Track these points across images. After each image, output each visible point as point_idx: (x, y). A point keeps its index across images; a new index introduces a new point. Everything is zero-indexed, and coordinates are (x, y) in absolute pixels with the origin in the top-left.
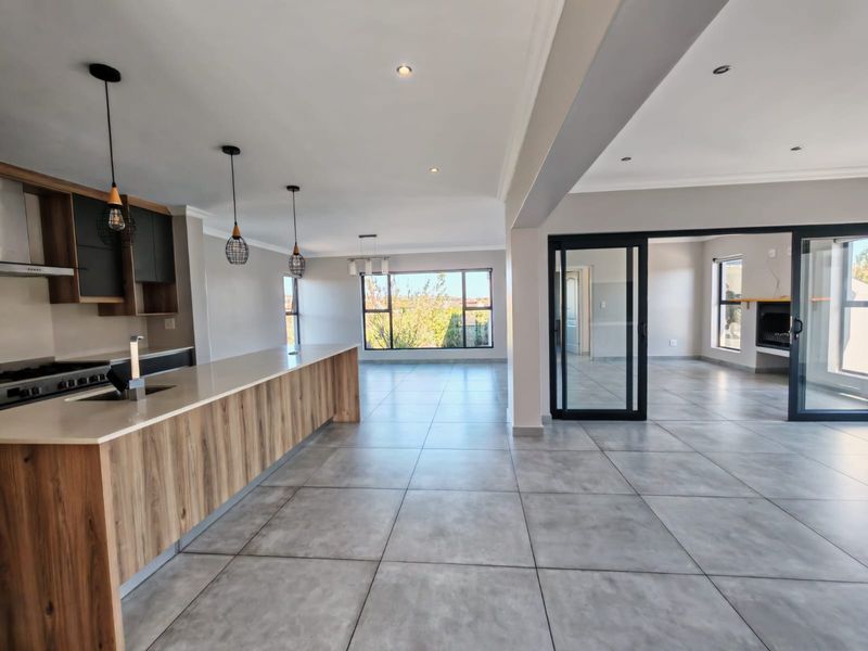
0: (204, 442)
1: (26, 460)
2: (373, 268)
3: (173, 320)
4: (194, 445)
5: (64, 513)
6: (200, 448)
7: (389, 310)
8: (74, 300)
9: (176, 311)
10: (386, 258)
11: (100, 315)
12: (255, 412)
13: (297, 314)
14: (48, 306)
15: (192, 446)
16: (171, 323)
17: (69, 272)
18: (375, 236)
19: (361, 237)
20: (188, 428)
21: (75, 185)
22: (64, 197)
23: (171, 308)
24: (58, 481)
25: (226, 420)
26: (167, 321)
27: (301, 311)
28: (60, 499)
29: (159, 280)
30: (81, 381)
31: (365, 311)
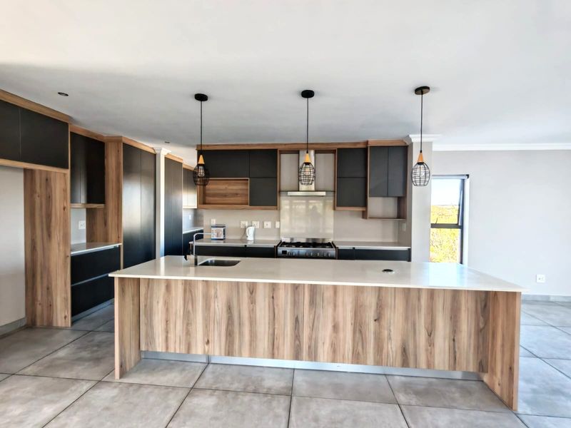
0: (229, 308)
4: (220, 306)
6: (225, 309)
9: (406, 218)
12: (289, 307)
14: (333, 211)
15: (219, 307)
20: (216, 293)
21: (339, 144)
23: (404, 216)
25: (253, 301)
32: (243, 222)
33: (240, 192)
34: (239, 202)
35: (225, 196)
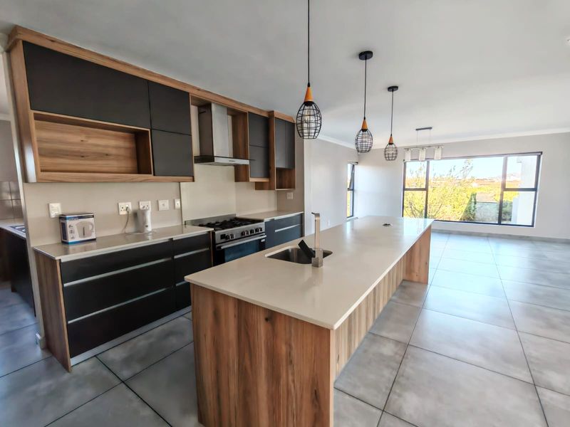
1: (267, 319)
2: (412, 156)
3: (292, 193)
5: (293, 374)
7: (426, 189)
8: (247, 180)
9: (294, 188)
10: (438, 146)
11: (256, 189)
13: (353, 190)
14: (234, 183)
16: (291, 195)
17: (246, 162)
18: (430, 128)
19: (417, 130)
21: (249, 107)
22: (244, 114)
23: (291, 186)
24: (290, 346)
26: (288, 194)
27: (355, 188)
28: (291, 362)
29: (287, 167)
30: (252, 231)
31: (404, 189)
32: (123, 205)
33: (113, 151)
34: (115, 169)
35: (82, 156)
